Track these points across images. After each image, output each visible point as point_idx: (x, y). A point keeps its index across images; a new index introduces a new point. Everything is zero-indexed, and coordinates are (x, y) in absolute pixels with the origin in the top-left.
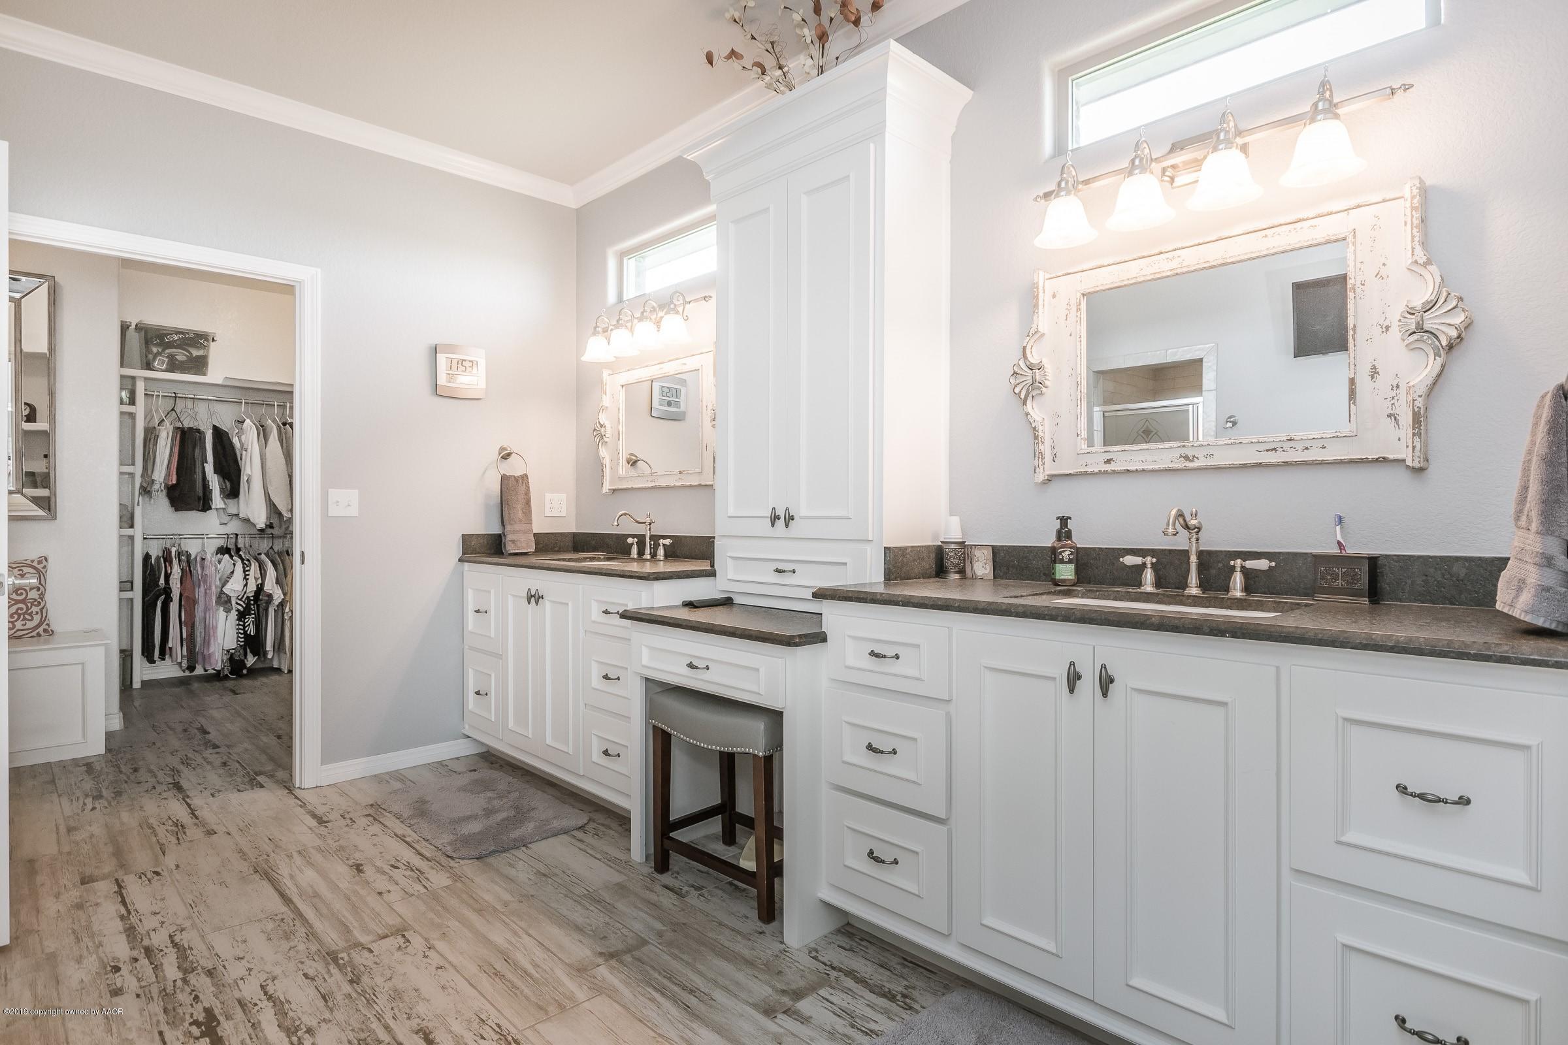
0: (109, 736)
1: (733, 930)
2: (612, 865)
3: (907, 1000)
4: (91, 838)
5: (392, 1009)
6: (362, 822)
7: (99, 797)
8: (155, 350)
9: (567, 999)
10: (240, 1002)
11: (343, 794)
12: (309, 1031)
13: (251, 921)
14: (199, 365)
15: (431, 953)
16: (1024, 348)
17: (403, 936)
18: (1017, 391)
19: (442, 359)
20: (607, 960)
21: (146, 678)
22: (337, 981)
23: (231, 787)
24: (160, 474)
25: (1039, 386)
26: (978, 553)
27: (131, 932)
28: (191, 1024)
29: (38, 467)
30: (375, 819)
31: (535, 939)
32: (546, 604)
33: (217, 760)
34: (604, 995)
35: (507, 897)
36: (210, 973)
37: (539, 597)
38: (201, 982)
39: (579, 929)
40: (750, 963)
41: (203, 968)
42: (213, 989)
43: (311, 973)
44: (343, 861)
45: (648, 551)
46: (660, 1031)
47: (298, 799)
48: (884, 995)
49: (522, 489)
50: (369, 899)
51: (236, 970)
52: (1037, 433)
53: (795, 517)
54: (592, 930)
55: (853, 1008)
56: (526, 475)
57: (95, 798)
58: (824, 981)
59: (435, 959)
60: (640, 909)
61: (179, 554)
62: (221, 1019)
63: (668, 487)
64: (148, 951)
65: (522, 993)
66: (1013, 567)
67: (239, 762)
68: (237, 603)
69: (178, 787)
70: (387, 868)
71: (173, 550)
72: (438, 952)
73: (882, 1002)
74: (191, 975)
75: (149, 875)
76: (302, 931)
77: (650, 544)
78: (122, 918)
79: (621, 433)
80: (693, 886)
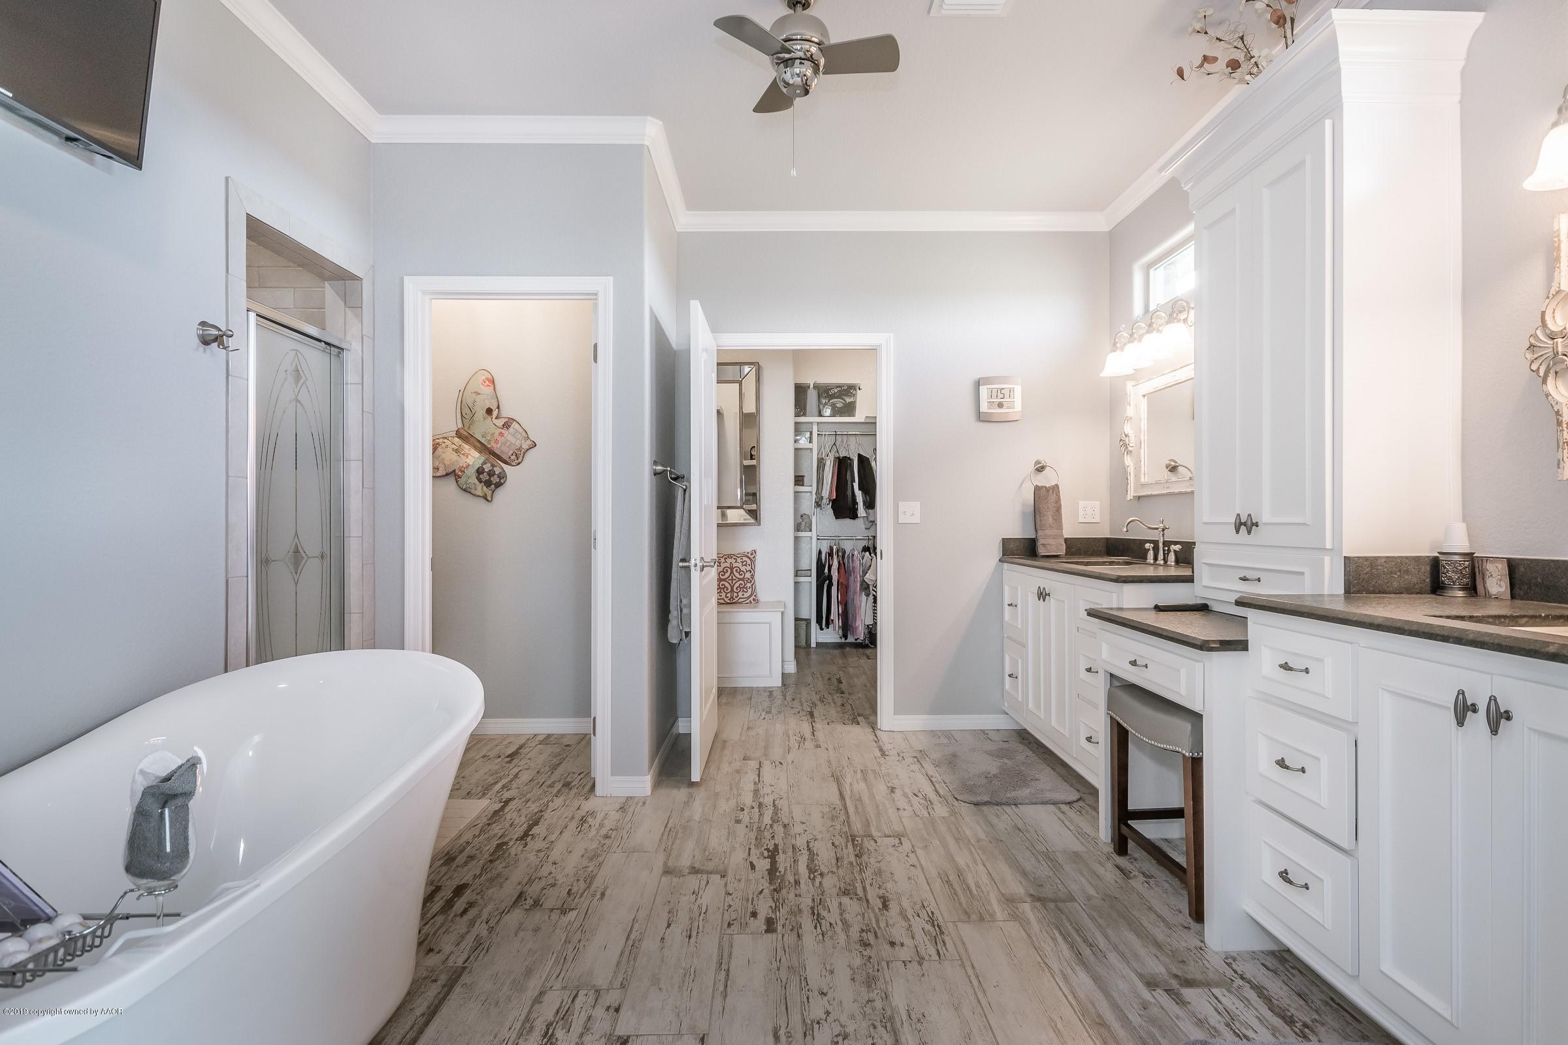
0: (784, 676)
1: (1159, 916)
2: (1080, 838)
3: (1306, 1030)
4: (757, 735)
5: (872, 879)
6: (909, 760)
7: (769, 712)
8: (824, 401)
9: (989, 915)
10: (793, 846)
11: (906, 739)
12: (822, 875)
13: (817, 804)
14: (849, 409)
15: (912, 856)
16: (1543, 313)
17: (900, 839)
18: (1534, 367)
19: (984, 390)
20: (1033, 901)
21: (820, 640)
22: (849, 853)
23: (840, 720)
24: (825, 493)
25: (1563, 359)
26: (1490, 567)
27: (756, 792)
28: (765, 850)
29: (752, 490)
30: (918, 761)
31: (987, 869)
32: (1051, 601)
33: (839, 701)
34: (1017, 922)
35: (982, 836)
36: (785, 826)
37: (1046, 595)
38: (779, 829)
39: (1024, 874)
40: (1158, 945)
41: (783, 822)
42: (783, 835)
43: (837, 843)
44: (885, 782)
45: (1161, 556)
46: (1047, 961)
47: (877, 737)
48: (1283, 1018)
49: (1052, 498)
50: (890, 811)
51: (798, 829)
52: (1560, 418)
53: (1259, 524)
54: (1034, 878)
55: (1240, 1014)
56: (1057, 485)
57: (767, 712)
58: (1227, 984)
59: (913, 859)
60: (1084, 876)
61: (838, 551)
62: (781, 852)
63: (1180, 494)
64: (760, 805)
65: (959, 899)
66: (1536, 585)
67: (851, 705)
68: (873, 590)
69: (811, 714)
70: (910, 795)
71: (835, 548)
72: (916, 856)
73: (1277, 1022)
74: (776, 824)
75: (777, 763)
76: (843, 817)
77: (1164, 550)
78: (755, 783)
79: (1142, 442)
80: (1143, 873)
